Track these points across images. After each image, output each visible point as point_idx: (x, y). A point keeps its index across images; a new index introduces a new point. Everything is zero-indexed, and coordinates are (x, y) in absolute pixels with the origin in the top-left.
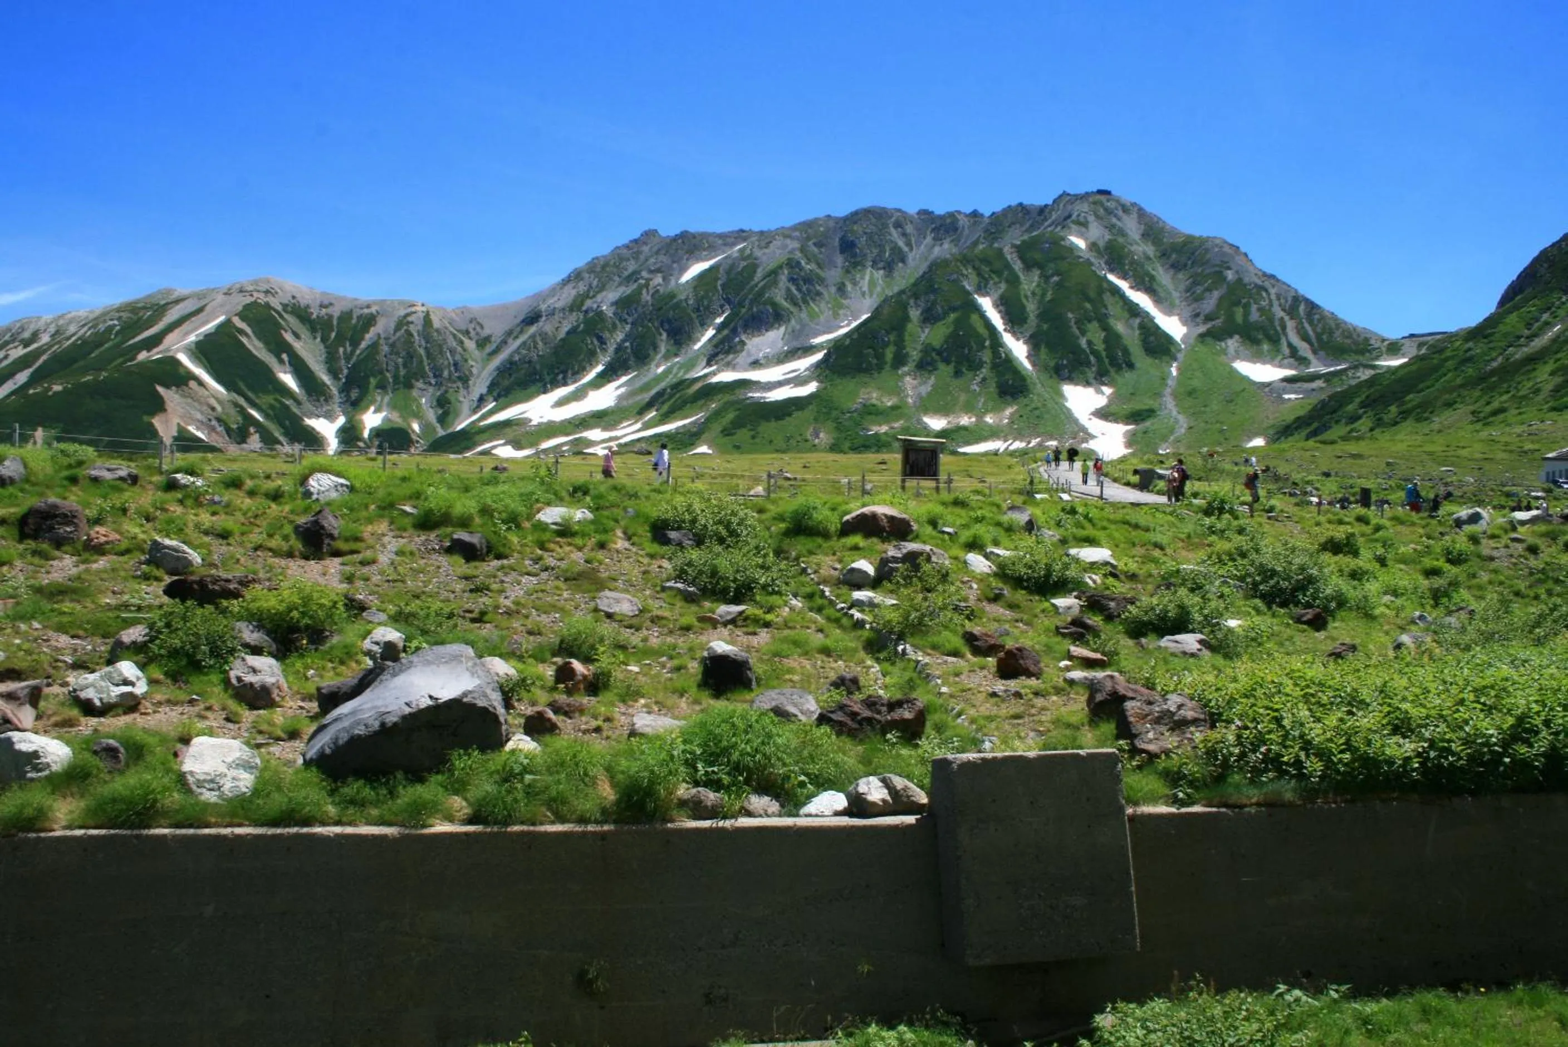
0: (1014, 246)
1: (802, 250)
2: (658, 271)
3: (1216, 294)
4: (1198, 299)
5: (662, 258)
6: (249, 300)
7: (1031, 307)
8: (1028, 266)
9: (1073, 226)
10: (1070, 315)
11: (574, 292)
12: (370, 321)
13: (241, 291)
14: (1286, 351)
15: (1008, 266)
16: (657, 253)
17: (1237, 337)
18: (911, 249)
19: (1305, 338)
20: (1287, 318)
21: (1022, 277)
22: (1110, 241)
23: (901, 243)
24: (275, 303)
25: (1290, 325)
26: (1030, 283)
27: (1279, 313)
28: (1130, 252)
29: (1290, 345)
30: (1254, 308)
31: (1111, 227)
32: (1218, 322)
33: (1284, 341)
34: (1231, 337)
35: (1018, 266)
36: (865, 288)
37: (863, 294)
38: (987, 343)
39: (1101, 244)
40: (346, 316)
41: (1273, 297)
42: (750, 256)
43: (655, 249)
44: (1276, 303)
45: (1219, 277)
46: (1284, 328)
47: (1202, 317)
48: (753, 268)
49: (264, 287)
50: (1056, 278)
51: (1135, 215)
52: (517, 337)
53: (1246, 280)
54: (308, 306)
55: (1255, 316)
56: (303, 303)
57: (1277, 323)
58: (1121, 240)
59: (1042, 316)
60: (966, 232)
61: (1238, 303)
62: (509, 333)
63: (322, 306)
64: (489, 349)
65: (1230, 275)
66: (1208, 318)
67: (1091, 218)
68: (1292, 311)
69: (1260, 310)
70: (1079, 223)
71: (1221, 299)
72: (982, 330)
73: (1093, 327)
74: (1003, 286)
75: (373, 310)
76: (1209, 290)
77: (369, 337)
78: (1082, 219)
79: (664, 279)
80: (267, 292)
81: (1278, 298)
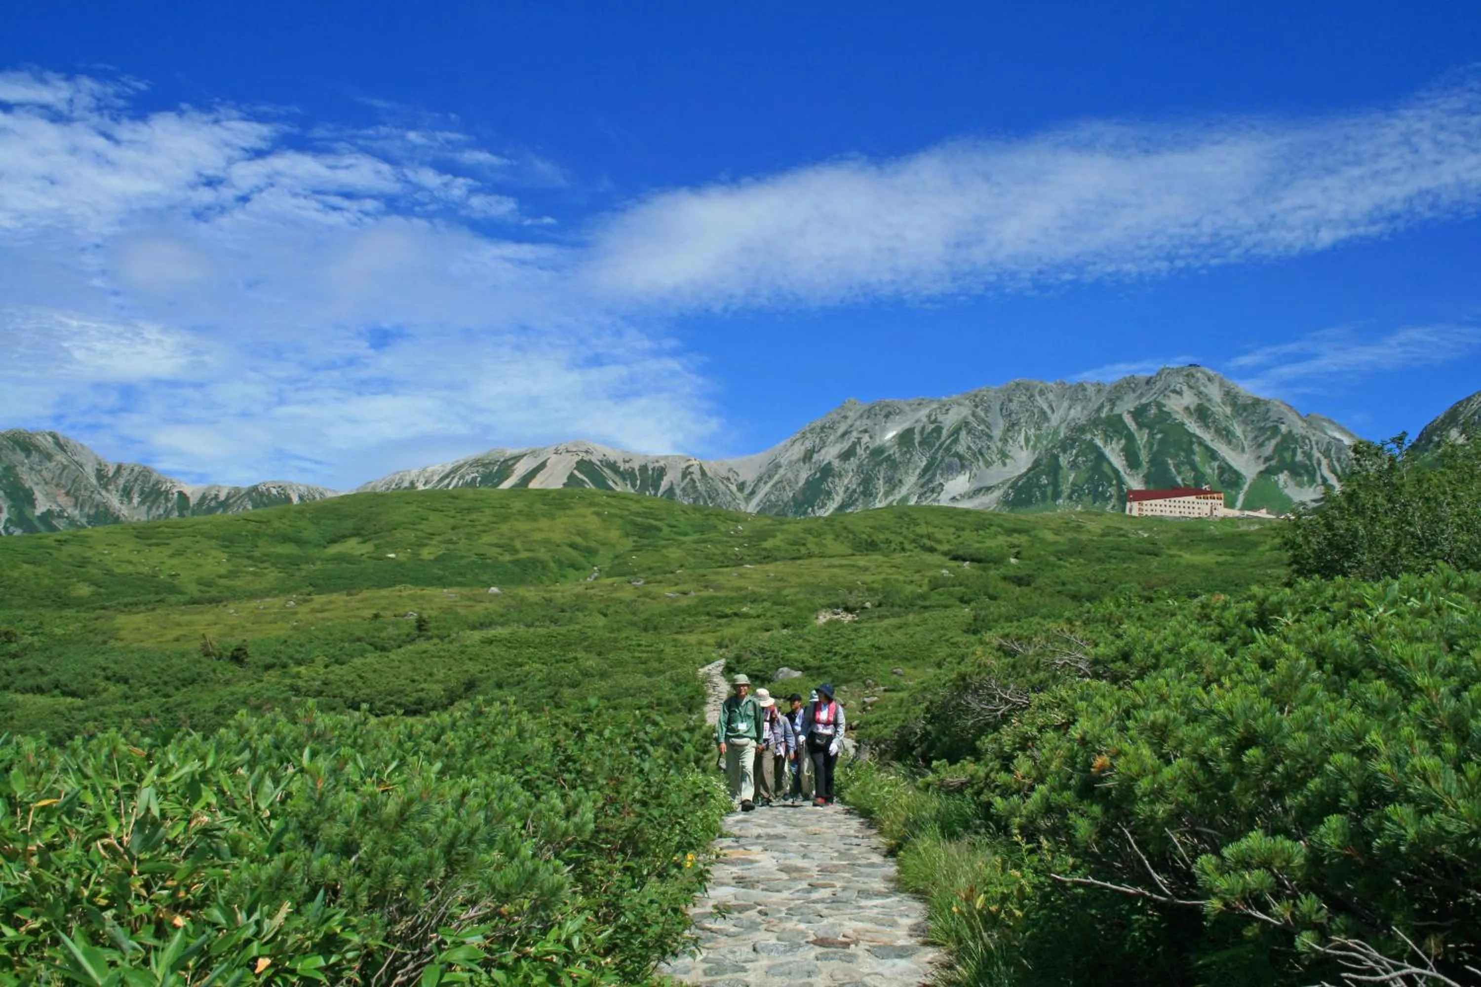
0: (1129, 412)
1: (974, 414)
2: (866, 431)
3: (1273, 442)
4: (1261, 445)
5: (865, 421)
6: (579, 458)
7: (1144, 456)
8: (1140, 426)
9: (1172, 395)
10: (1170, 461)
11: (803, 448)
12: (661, 472)
13: (568, 452)
14: (1319, 480)
15: (1126, 427)
16: (861, 416)
17: (1286, 472)
18: (1053, 411)
19: (1333, 471)
20: (1322, 458)
21: (1136, 435)
22: (1199, 405)
23: (1045, 407)
24: (594, 460)
25: (1324, 462)
26: (1142, 438)
27: (1316, 454)
28: (1213, 413)
29: (1322, 477)
30: (1299, 451)
31: (1199, 394)
32: (1273, 463)
33: (1318, 474)
34: (1282, 472)
35: (1132, 425)
36: (1023, 443)
37: (1021, 447)
38: (1114, 482)
39: (1192, 407)
40: (644, 469)
41: (1313, 443)
42: (935, 421)
43: (858, 414)
44: (1315, 447)
45: (1275, 430)
46: (1319, 464)
47: (1262, 460)
48: (938, 430)
49: (584, 448)
50: (1159, 436)
51: (1217, 384)
52: (766, 483)
53: (1295, 431)
54: (615, 462)
55: (1299, 457)
56: (612, 459)
57: (1315, 462)
58: (1207, 404)
59: (1152, 462)
60: (1093, 398)
61: (1288, 449)
62: (760, 479)
63: (625, 462)
64: (747, 491)
65: (1284, 428)
66: (1267, 459)
67: (1185, 388)
68: (1326, 453)
69: (1304, 453)
70: (1174, 391)
71: (1277, 445)
72: (1110, 473)
73: (1185, 468)
74: (1123, 442)
75: (662, 463)
76: (1268, 439)
77: (665, 484)
78: (1178, 389)
79: (871, 437)
80: (587, 452)
81: (1317, 444)
